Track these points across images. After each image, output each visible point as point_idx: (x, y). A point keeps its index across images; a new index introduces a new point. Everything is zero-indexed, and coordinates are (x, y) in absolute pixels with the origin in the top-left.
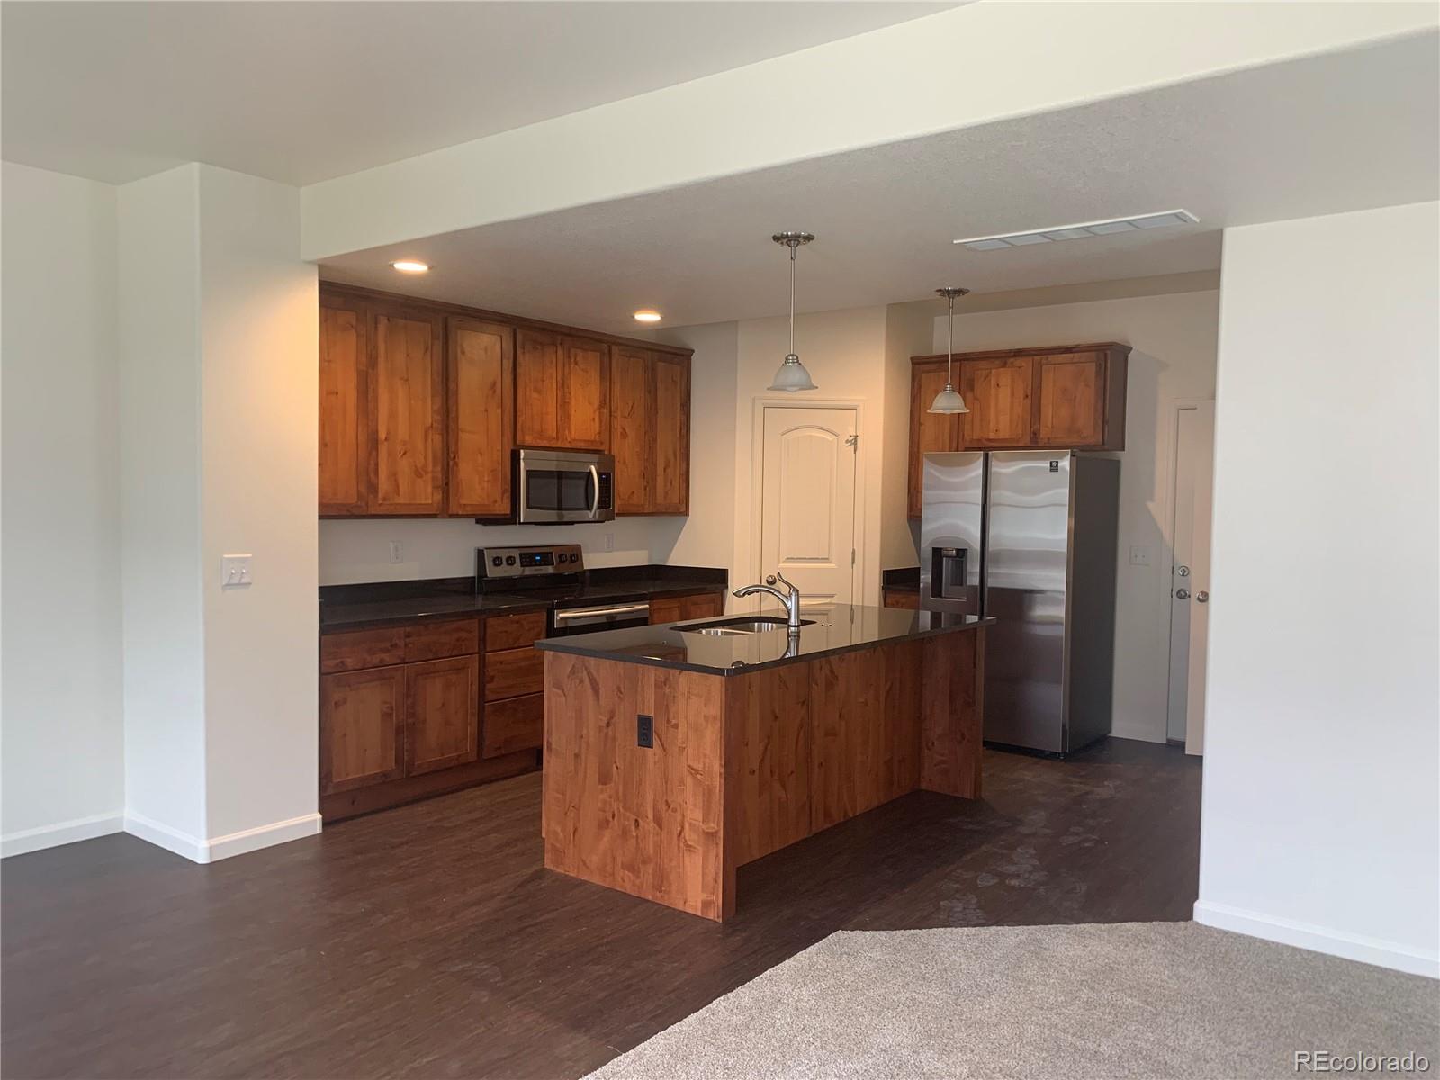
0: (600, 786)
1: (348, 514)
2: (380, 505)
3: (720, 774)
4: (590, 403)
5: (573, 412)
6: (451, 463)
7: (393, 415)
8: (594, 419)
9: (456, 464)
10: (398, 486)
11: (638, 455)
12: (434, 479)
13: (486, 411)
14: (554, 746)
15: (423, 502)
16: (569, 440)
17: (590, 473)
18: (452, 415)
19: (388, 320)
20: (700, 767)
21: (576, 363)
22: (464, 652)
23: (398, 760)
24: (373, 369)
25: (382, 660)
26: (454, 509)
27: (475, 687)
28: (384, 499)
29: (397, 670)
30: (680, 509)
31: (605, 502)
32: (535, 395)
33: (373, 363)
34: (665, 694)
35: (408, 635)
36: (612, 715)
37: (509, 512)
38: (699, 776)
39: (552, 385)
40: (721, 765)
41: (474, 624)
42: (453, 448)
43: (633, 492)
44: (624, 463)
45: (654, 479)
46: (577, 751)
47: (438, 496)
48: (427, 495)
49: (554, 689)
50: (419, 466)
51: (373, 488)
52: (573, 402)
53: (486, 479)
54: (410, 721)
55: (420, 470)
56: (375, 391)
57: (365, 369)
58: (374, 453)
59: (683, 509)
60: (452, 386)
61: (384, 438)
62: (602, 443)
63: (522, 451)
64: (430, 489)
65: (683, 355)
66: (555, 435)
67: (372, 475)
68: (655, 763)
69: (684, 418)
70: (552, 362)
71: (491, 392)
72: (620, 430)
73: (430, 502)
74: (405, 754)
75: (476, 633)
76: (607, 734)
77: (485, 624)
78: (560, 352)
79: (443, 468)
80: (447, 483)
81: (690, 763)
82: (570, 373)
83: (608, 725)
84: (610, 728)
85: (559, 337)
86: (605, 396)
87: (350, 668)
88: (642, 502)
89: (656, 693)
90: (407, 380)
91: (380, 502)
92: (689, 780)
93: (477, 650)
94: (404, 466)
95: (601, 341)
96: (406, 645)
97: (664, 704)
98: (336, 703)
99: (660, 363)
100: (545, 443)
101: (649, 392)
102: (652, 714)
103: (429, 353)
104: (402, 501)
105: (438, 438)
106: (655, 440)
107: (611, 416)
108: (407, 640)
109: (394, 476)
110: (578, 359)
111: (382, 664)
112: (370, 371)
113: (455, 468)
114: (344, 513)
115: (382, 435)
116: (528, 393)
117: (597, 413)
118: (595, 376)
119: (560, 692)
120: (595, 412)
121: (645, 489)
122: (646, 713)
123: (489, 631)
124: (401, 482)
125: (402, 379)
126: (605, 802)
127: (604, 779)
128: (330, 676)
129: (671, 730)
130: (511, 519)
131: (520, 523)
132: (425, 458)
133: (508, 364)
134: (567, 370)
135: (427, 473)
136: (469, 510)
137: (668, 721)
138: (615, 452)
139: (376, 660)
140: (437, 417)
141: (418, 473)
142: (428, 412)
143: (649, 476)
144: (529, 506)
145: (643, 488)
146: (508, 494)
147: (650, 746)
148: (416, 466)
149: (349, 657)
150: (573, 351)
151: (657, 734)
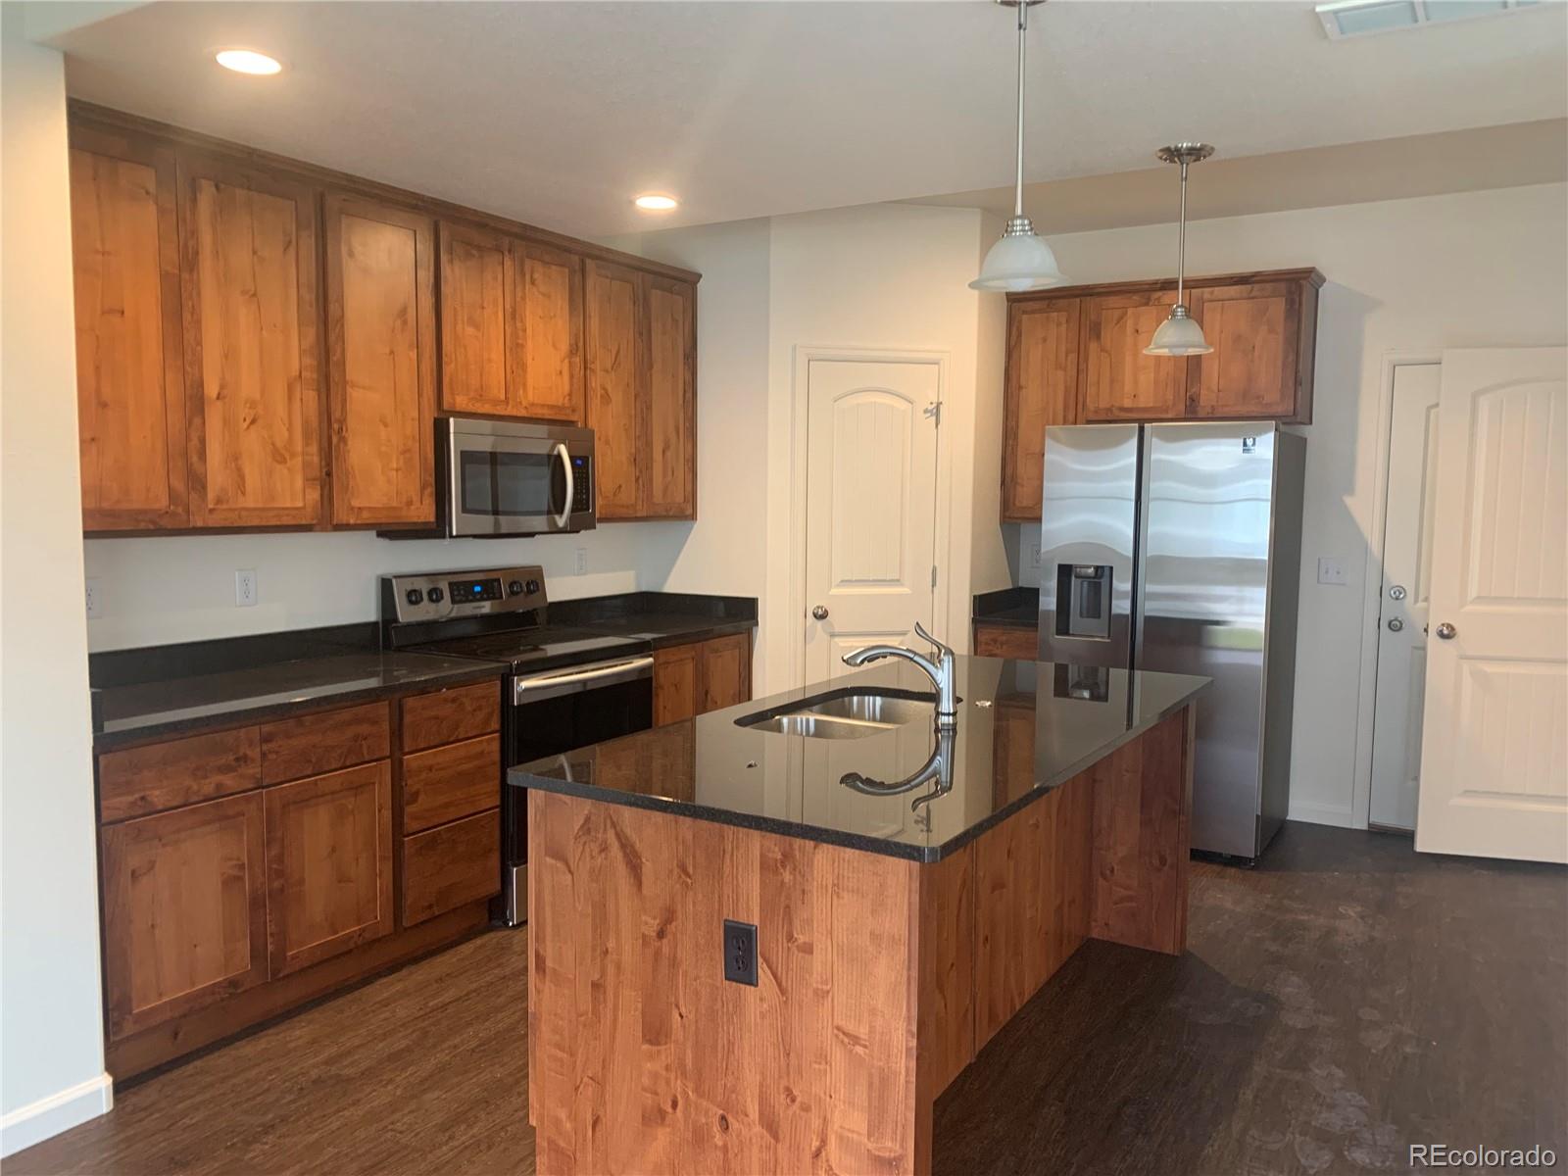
0: (646, 1047)
1: (151, 527)
2: (211, 511)
3: (908, 1050)
4: (554, 346)
5: (529, 361)
6: (335, 440)
7: (229, 355)
8: (561, 372)
9: (343, 440)
10: (242, 477)
11: (626, 430)
12: (306, 465)
13: (392, 352)
14: (549, 963)
15: (288, 505)
16: (524, 404)
17: (559, 457)
18: (334, 359)
19: (217, 187)
20: (863, 1032)
21: (533, 283)
22: (367, 758)
23: (256, 954)
24: (191, 271)
25: (219, 786)
26: (342, 516)
27: (387, 814)
28: (219, 501)
29: (248, 800)
30: (682, 511)
31: (582, 502)
32: (470, 330)
33: (189, 261)
34: (782, 882)
35: (267, 739)
36: (669, 916)
37: (432, 519)
38: (859, 1049)
39: (497, 317)
40: (909, 1031)
41: (383, 709)
42: (337, 414)
43: (620, 487)
44: (607, 442)
45: (649, 467)
46: (596, 977)
47: (314, 495)
48: (294, 492)
49: (549, 860)
50: (279, 444)
51: (197, 482)
52: (530, 344)
53: (395, 466)
54: (276, 884)
55: (283, 451)
56: (195, 311)
57: (177, 271)
58: (197, 421)
59: (689, 512)
60: (333, 308)
61: (215, 396)
62: (574, 411)
63: (452, 420)
64: (299, 482)
65: (685, 281)
66: (503, 397)
67: (195, 459)
68: (763, 1016)
69: (688, 376)
70: (496, 278)
71: (399, 322)
72: (599, 392)
73: (300, 504)
74: (269, 940)
75: (386, 726)
76: (657, 954)
77: (401, 708)
78: (508, 263)
79: (321, 449)
80: (328, 474)
81: (838, 1021)
82: (523, 298)
83: (661, 934)
84: (665, 941)
85: (506, 241)
86: (577, 336)
87: (160, 807)
88: (633, 502)
89: (762, 882)
90: (254, 295)
91: (211, 506)
92: (838, 1056)
93: (388, 754)
94: (252, 443)
95: (568, 251)
96: (264, 755)
97: (783, 904)
98: (133, 872)
99: (654, 291)
100: (487, 409)
101: (641, 334)
102: (756, 922)
103: (292, 251)
104: (251, 505)
105: (311, 396)
106: (649, 408)
107: (585, 368)
108: (265, 747)
109: (234, 459)
110: (536, 276)
111: (220, 793)
112: (186, 276)
113: (342, 445)
114: (142, 526)
115: (211, 389)
116: (459, 327)
117: (567, 361)
118: (561, 303)
119: (560, 865)
120: (562, 361)
121: (637, 480)
122: (743, 918)
123: (407, 719)
124: (247, 471)
125: (244, 293)
126: (655, 1076)
127: (655, 1033)
128: (119, 826)
129: (797, 955)
130: (437, 529)
131: (451, 536)
132: (290, 430)
133: (426, 276)
134: (519, 294)
135: (293, 455)
136: (366, 517)
137: (790, 938)
138: (593, 423)
139: (208, 787)
140: (308, 361)
141: (279, 457)
142: (293, 351)
143: (641, 461)
144: (465, 509)
145: (634, 479)
146: (431, 490)
147: (751, 980)
148: (273, 444)
149: (153, 788)
150: (528, 263)
151: (766, 961)
